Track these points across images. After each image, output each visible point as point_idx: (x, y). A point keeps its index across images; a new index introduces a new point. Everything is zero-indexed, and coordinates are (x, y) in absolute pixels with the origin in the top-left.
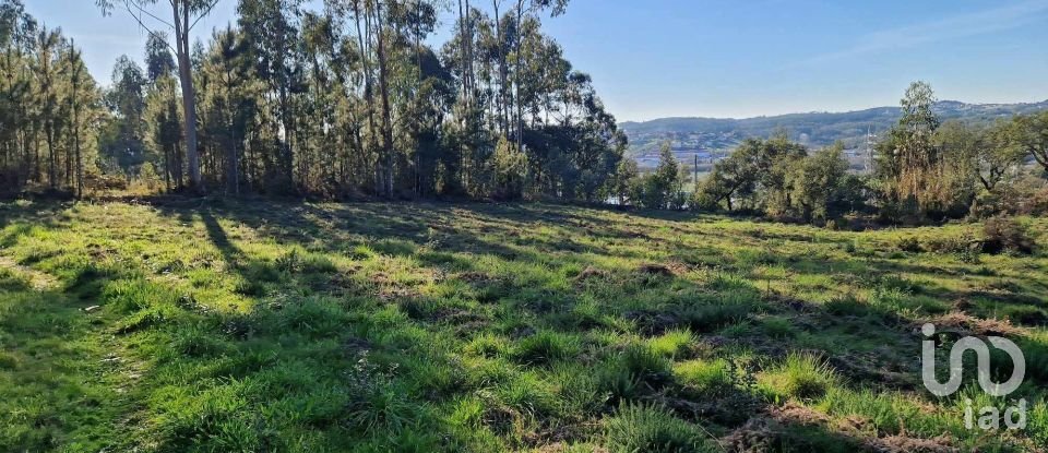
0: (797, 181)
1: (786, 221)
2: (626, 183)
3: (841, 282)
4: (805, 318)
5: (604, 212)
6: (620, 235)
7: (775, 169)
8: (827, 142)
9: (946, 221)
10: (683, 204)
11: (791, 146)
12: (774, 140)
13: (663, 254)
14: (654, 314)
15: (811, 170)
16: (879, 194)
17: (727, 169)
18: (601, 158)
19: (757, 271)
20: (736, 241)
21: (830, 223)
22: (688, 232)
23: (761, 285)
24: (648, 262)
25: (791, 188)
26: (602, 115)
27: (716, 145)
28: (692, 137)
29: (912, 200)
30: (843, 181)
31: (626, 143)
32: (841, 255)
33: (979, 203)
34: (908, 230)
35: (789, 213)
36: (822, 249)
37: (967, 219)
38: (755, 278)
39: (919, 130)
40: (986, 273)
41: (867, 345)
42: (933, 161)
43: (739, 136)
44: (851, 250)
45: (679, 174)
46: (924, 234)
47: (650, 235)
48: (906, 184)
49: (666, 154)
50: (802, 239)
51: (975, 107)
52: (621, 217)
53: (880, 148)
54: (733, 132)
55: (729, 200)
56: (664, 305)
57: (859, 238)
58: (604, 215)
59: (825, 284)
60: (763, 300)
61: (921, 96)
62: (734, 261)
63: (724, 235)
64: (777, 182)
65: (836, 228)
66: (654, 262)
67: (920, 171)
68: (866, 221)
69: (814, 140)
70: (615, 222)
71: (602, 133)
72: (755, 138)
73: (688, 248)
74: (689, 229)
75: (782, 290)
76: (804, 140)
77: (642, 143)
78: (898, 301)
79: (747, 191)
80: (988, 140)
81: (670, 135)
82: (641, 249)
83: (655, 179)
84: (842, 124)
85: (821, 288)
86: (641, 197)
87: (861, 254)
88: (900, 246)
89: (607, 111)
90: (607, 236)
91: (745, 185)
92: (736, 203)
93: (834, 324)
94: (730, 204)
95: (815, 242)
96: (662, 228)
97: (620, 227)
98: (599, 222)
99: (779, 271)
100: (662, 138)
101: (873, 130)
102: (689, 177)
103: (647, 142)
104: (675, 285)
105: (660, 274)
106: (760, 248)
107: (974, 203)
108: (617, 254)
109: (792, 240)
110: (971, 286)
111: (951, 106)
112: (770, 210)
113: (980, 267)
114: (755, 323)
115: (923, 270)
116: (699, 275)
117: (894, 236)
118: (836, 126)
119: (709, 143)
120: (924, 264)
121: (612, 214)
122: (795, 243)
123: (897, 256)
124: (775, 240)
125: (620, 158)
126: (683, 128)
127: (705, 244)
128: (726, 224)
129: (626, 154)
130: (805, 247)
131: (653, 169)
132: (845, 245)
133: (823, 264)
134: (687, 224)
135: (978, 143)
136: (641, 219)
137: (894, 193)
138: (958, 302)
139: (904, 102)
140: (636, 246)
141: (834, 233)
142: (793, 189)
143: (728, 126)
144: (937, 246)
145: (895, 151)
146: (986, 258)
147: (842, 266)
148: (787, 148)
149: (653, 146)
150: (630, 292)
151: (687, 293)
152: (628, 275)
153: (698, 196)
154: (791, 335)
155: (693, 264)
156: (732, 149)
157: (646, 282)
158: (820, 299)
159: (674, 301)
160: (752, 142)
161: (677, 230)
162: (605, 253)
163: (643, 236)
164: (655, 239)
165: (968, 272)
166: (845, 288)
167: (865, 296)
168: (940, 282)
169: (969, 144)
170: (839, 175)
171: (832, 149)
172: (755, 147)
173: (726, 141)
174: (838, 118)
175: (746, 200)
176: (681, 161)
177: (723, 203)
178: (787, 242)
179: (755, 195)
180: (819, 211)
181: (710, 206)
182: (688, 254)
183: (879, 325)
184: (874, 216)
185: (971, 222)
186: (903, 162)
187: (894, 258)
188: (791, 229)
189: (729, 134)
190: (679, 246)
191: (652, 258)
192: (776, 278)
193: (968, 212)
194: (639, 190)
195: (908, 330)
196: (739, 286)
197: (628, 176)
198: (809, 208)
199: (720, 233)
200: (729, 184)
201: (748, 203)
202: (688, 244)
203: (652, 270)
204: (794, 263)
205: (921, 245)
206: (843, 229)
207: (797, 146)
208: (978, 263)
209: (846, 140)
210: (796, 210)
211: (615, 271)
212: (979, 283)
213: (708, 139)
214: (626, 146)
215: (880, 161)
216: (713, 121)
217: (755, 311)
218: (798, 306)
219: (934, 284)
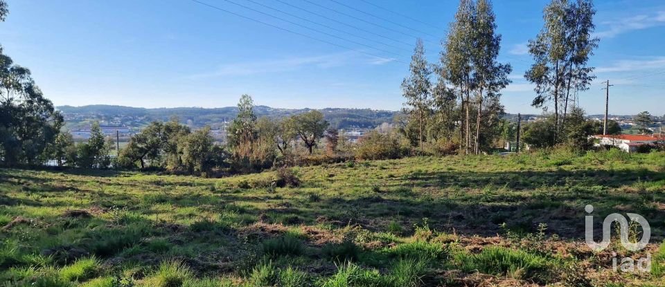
0: (185, 149)
1: (178, 173)
2: (63, 150)
3: (203, 210)
4: (178, 236)
5: (43, 172)
6: (54, 189)
7: (172, 141)
8: (202, 125)
9: (262, 171)
10: (109, 164)
11: (181, 127)
12: (171, 123)
13: (85, 202)
14: (68, 249)
15: (193, 143)
16: (230, 156)
17: (140, 141)
18: (40, 132)
19: (153, 208)
20: (144, 188)
21: (203, 174)
22: (110, 184)
23: (153, 217)
24: (72, 208)
25: (181, 153)
26: (41, 99)
27: (133, 125)
28: (116, 118)
29: (246, 159)
30: (211, 149)
31: (62, 120)
32: (207, 193)
33: (277, 160)
34: (244, 176)
35: (180, 169)
36: (196, 190)
37: (272, 168)
38: (151, 213)
39: (247, 121)
40: (278, 198)
41: (212, 248)
42: (256, 138)
43: (149, 119)
44: (213, 190)
45: (106, 143)
46: (252, 178)
47: (80, 188)
48: (243, 150)
49: (95, 129)
50: (186, 184)
51: (275, 110)
52: (58, 176)
53: (230, 130)
54: (145, 116)
55: (142, 161)
56: (79, 240)
57: (218, 182)
58: (41, 175)
59: (195, 212)
60: (154, 227)
61: (247, 102)
62: (138, 203)
63: (137, 185)
64: (173, 149)
65: (207, 177)
66: (78, 209)
67: (249, 143)
68: (223, 172)
69: (195, 124)
70: (51, 180)
71: (41, 113)
72: (158, 121)
73: (108, 196)
74: (111, 182)
75: (167, 220)
76: (189, 124)
77: (77, 121)
78: (232, 218)
79: (154, 155)
80: (281, 127)
81: (100, 117)
82: (70, 199)
83: (87, 148)
84: (211, 115)
85: (191, 215)
86: (75, 160)
87: (218, 192)
88: (239, 186)
89: (45, 96)
90: (42, 191)
91: (153, 151)
92: (147, 163)
93: (195, 237)
94: (143, 163)
95: (195, 186)
96: (90, 183)
97: (54, 183)
98: (36, 180)
99: (168, 207)
100: (93, 118)
101: (227, 119)
102: (113, 146)
103: (81, 121)
104: (91, 224)
105: (80, 217)
106: (160, 192)
107: (275, 160)
108: (49, 204)
109: (181, 185)
110: (269, 206)
111: (264, 108)
112: (169, 167)
113: (275, 195)
114: (144, 244)
115: (248, 199)
116: (111, 215)
117: (236, 180)
118: (207, 116)
119: (129, 123)
120: (250, 195)
121: (50, 173)
122: (182, 187)
123: (237, 192)
124: (170, 186)
125: (58, 132)
126: (109, 113)
127: (121, 192)
128: (139, 177)
129: (63, 129)
130: (187, 190)
131: (85, 141)
132: (210, 187)
133: (196, 200)
134: (111, 178)
135: (276, 129)
136: (74, 176)
137: (237, 155)
138: (262, 215)
139: (239, 105)
140: (65, 198)
141: (205, 180)
142: (183, 153)
143: (141, 112)
144: (257, 184)
145: (237, 132)
146: (278, 189)
147: (206, 200)
148: (179, 128)
149: (86, 124)
150: (52, 233)
151: (99, 229)
152: (52, 220)
153: (120, 159)
154: (167, 249)
155: (108, 207)
156: (144, 128)
157: (67, 224)
158: (189, 222)
159: (88, 235)
160: (157, 124)
161: (102, 183)
162: (37, 204)
163: (72, 189)
164: (84, 191)
165: (269, 198)
166: (205, 214)
167: (215, 218)
168: (256, 205)
169: (272, 129)
170: (209, 145)
171: (204, 129)
172: (158, 127)
173: (140, 122)
174: (208, 111)
175: (154, 161)
176: (107, 135)
177: (138, 164)
178: (177, 187)
179: (160, 158)
180: (198, 167)
181: (128, 166)
182: (106, 200)
183: (219, 234)
184: (227, 169)
185: (273, 170)
186: (241, 138)
187: (235, 193)
188: (180, 179)
189: (142, 118)
190: (101, 194)
191: (77, 205)
192: (164, 212)
193: (272, 165)
194: (73, 155)
195: (236, 236)
196: (138, 219)
197: (65, 145)
198: (192, 165)
199: (133, 183)
200: (141, 150)
201: (155, 162)
202: (108, 193)
203: (74, 214)
204: (178, 201)
205: (249, 185)
206: (211, 177)
207: (185, 127)
208: (275, 192)
209: (213, 125)
210: (184, 166)
211: (42, 219)
212: (273, 204)
213: (127, 120)
214: (62, 123)
215: (230, 137)
216: (131, 109)
217: (147, 235)
218: (175, 229)
219: (252, 206)
